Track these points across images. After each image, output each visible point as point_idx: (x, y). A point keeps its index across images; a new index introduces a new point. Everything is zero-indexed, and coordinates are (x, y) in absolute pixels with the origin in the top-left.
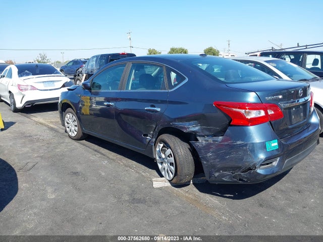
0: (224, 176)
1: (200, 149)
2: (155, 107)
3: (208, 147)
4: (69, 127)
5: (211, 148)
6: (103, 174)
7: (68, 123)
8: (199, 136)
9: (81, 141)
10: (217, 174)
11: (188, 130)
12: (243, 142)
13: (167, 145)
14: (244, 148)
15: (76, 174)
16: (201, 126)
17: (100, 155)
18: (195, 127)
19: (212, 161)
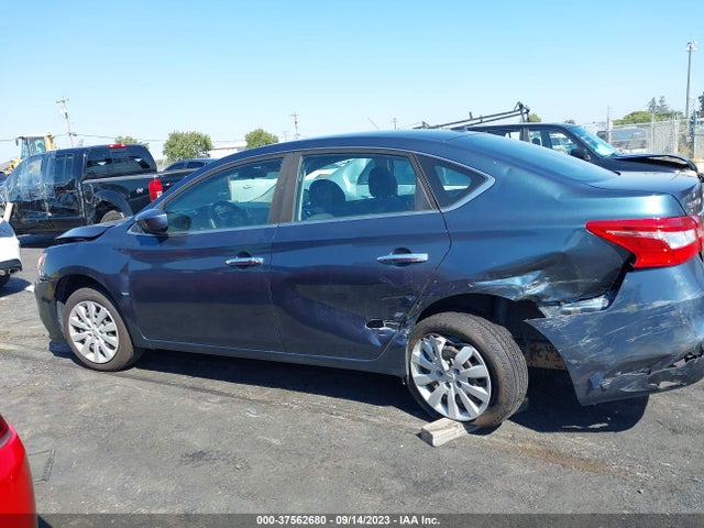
0: (625, 382)
1: (558, 333)
2: (410, 252)
3: (578, 325)
4: (83, 342)
5: (588, 326)
6: (276, 442)
7: (78, 329)
8: (547, 304)
9: (130, 372)
10: (607, 383)
11: (521, 296)
12: (668, 302)
13: (459, 340)
14: (673, 313)
15: (199, 456)
16: (551, 280)
17: (219, 398)
18: (538, 284)
19: (594, 355)
